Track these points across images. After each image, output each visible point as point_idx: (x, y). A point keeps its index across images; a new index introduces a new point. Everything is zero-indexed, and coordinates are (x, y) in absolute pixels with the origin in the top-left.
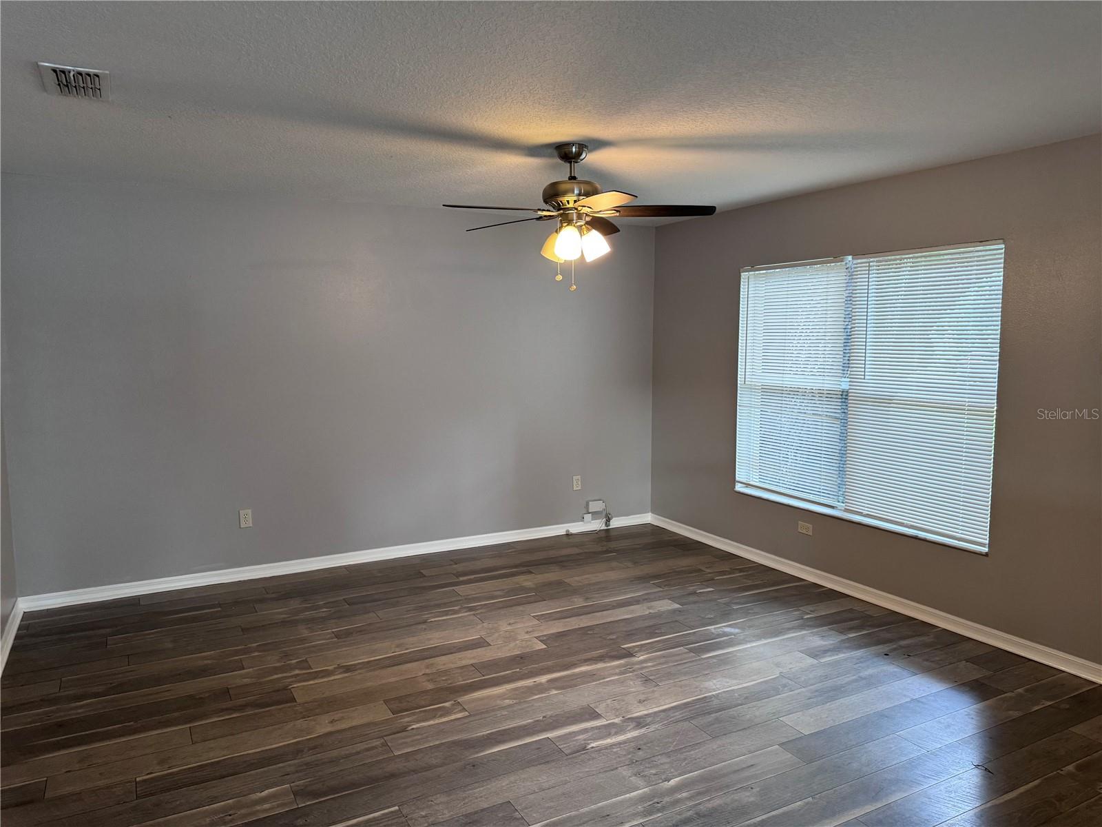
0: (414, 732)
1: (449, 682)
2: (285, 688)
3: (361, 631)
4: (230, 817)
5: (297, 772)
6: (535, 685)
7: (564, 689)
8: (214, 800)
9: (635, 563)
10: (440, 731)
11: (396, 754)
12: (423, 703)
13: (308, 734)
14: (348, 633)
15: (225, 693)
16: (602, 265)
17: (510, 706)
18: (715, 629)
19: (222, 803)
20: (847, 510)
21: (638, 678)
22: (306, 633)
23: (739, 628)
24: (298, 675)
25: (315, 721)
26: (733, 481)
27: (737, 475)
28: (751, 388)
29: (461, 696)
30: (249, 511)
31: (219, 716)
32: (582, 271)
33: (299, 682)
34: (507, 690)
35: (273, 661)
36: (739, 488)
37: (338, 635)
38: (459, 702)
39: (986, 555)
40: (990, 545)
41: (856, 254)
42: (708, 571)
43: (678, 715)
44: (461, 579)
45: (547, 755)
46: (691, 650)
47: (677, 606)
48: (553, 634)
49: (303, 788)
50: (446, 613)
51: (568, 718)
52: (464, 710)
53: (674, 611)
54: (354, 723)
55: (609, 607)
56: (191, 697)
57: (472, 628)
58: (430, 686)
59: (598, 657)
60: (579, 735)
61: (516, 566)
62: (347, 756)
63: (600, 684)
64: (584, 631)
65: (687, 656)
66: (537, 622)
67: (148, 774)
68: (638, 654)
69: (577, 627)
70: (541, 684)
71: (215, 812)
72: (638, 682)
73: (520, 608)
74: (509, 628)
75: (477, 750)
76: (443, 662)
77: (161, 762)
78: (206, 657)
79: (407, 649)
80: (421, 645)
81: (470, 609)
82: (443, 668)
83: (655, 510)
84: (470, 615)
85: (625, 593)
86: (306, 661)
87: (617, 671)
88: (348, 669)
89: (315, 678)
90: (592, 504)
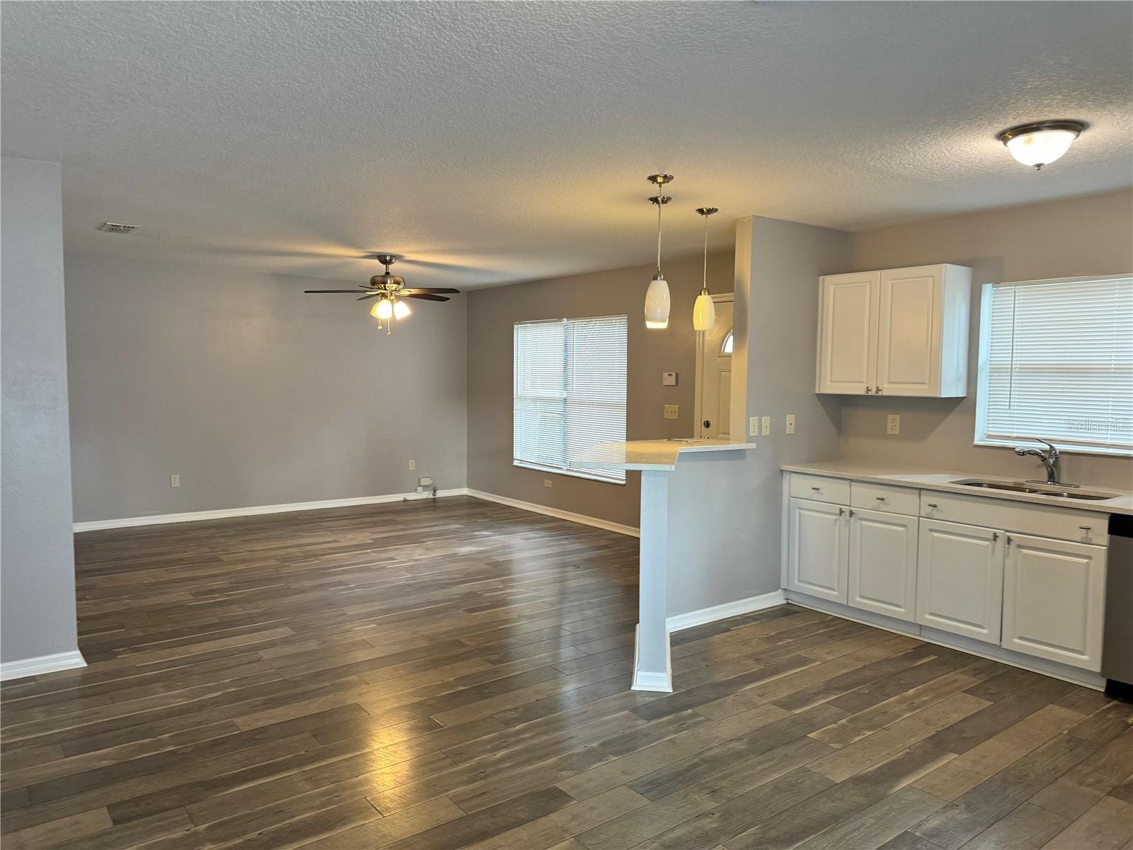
16: (408, 322)
18: (478, 533)
20: (567, 470)
26: (512, 459)
27: (514, 455)
28: (520, 398)
29: (321, 556)
30: (177, 476)
32: (396, 326)
36: (516, 463)
39: (624, 485)
40: (626, 480)
41: (569, 318)
46: (459, 540)
47: (461, 526)
53: (458, 528)
66: (372, 533)
74: (353, 536)
81: (329, 531)
83: (471, 485)
90: (422, 480)
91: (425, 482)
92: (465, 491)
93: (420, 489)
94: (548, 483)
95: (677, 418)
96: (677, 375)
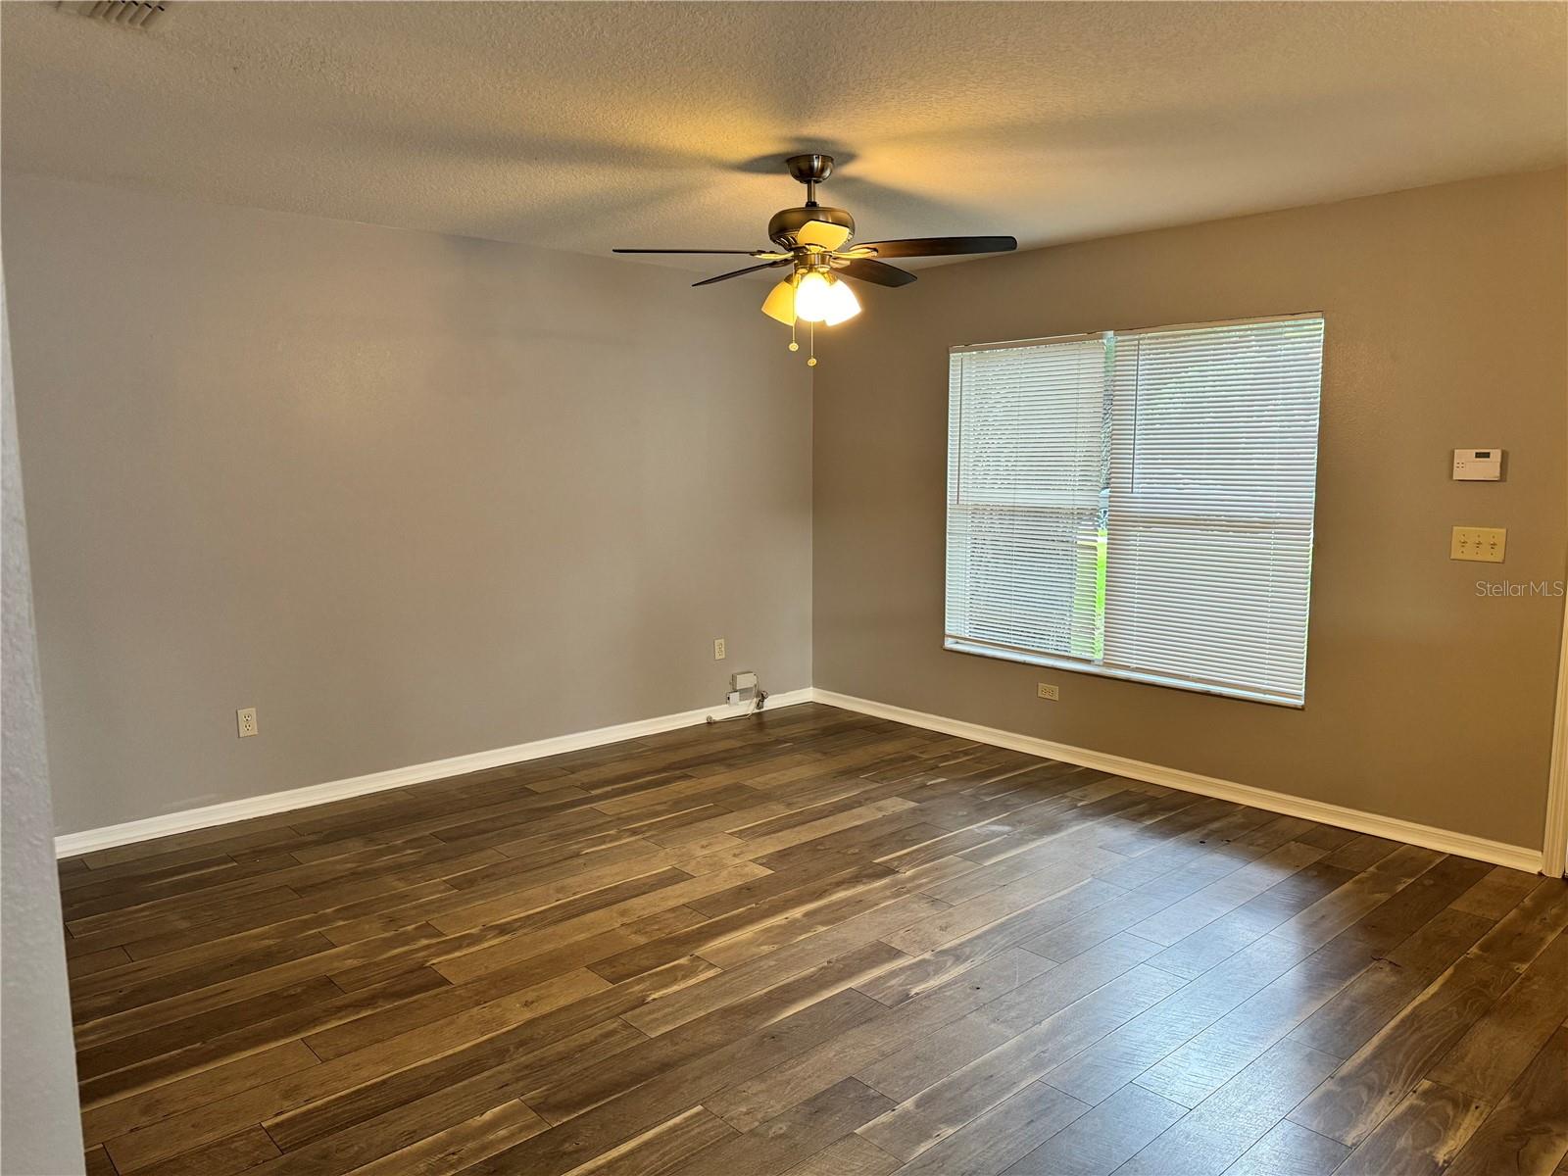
0: (659, 1003)
1: (667, 931)
2: (421, 967)
3: (488, 876)
4: (455, 1157)
5: (518, 1080)
6: (789, 922)
7: (834, 923)
8: (412, 1137)
9: (825, 753)
10: (695, 997)
11: (653, 1036)
12: (645, 963)
13: (502, 1025)
14: (469, 882)
15: (326, 984)
17: (772, 953)
18: (978, 828)
19: (430, 1138)
20: (1107, 665)
21: (920, 899)
22: (402, 887)
23: (1008, 825)
24: (428, 947)
25: (499, 1006)
26: (943, 635)
27: (947, 628)
28: (966, 509)
29: (696, 948)
30: (252, 711)
31: (340, 1019)
33: (439, 955)
34: (756, 933)
35: (374, 931)
36: (949, 644)
37: (455, 884)
38: (698, 957)
39: (1302, 709)
40: (1307, 697)
41: (1120, 327)
42: (925, 756)
43: (1000, 940)
44: (594, 792)
45: (862, 1012)
46: (965, 858)
47: (913, 804)
48: (772, 854)
49: (541, 1100)
50: (603, 840)
51: (861, 960)
52: (712, 966)
53: (913, 811)
54: (563, 1002)
55: (825, 813)
56: (273, 996)
57: (655, 856)
58: (642, 940)
59: (851, 878)
60: (889, 980)
61: (664, 770)
62: (582, 1049)
63: (875, 912)
64: (813, 846)
65: (963, 865)
66: (738, 841)
67: (277, 1115)
68: (902, 870)
69: (797, 842)
70: (796, 921)
71: (427, 1152)
72: (924, 905)
73: (705, 824)
74: (706, 852)
75: (764, 1016)
76: (641, 906)
77: (286, 1096)
78: (259, 936)
79: (574, 894)
80: (592, 887)
81: (634, 832)
82: (646, 913)
83: (819, 682)
84: (638, 840)
85: (835, 794)
86: (428, 924)
87: (888, 893)
88: (502, 930)
89: (459, 948)
90: (739, 678)
91: (745, 681)
92: (809, 695)
93: (735, 696)
94: (1049, 691)
95: (1499, 557)
96: (1504, 455)
